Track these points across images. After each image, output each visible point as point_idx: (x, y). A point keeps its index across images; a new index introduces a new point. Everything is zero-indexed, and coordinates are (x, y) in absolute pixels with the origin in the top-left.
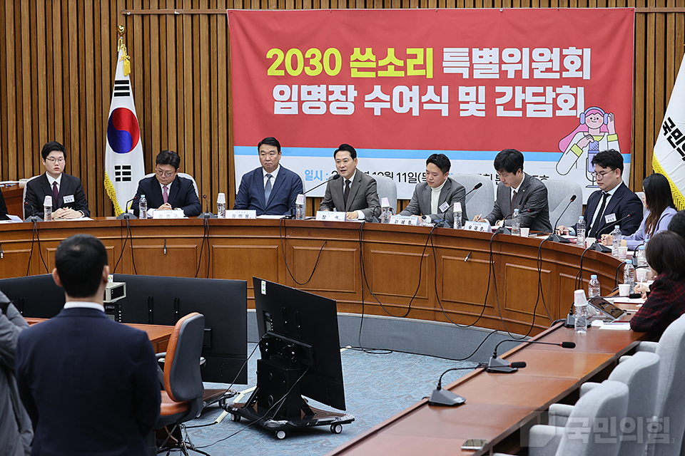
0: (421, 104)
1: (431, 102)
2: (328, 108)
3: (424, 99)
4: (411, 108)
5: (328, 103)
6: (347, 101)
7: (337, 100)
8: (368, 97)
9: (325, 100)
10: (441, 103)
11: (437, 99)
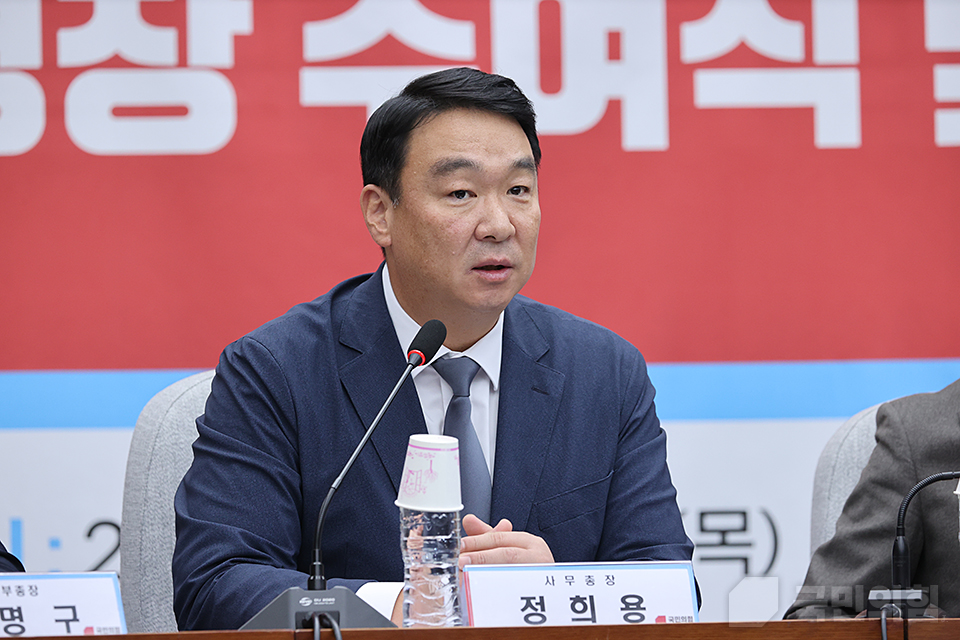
0: (680, 75)
1: (743, 57)
2: (55, 111)
3: (701, 39)
4: (614, 109)
5: (54, 79)
6: (183, 62)
7: (116, 62)
8: (322, 38)
9: (35, 60)
10: (808, 62)
11: (780, 37)
